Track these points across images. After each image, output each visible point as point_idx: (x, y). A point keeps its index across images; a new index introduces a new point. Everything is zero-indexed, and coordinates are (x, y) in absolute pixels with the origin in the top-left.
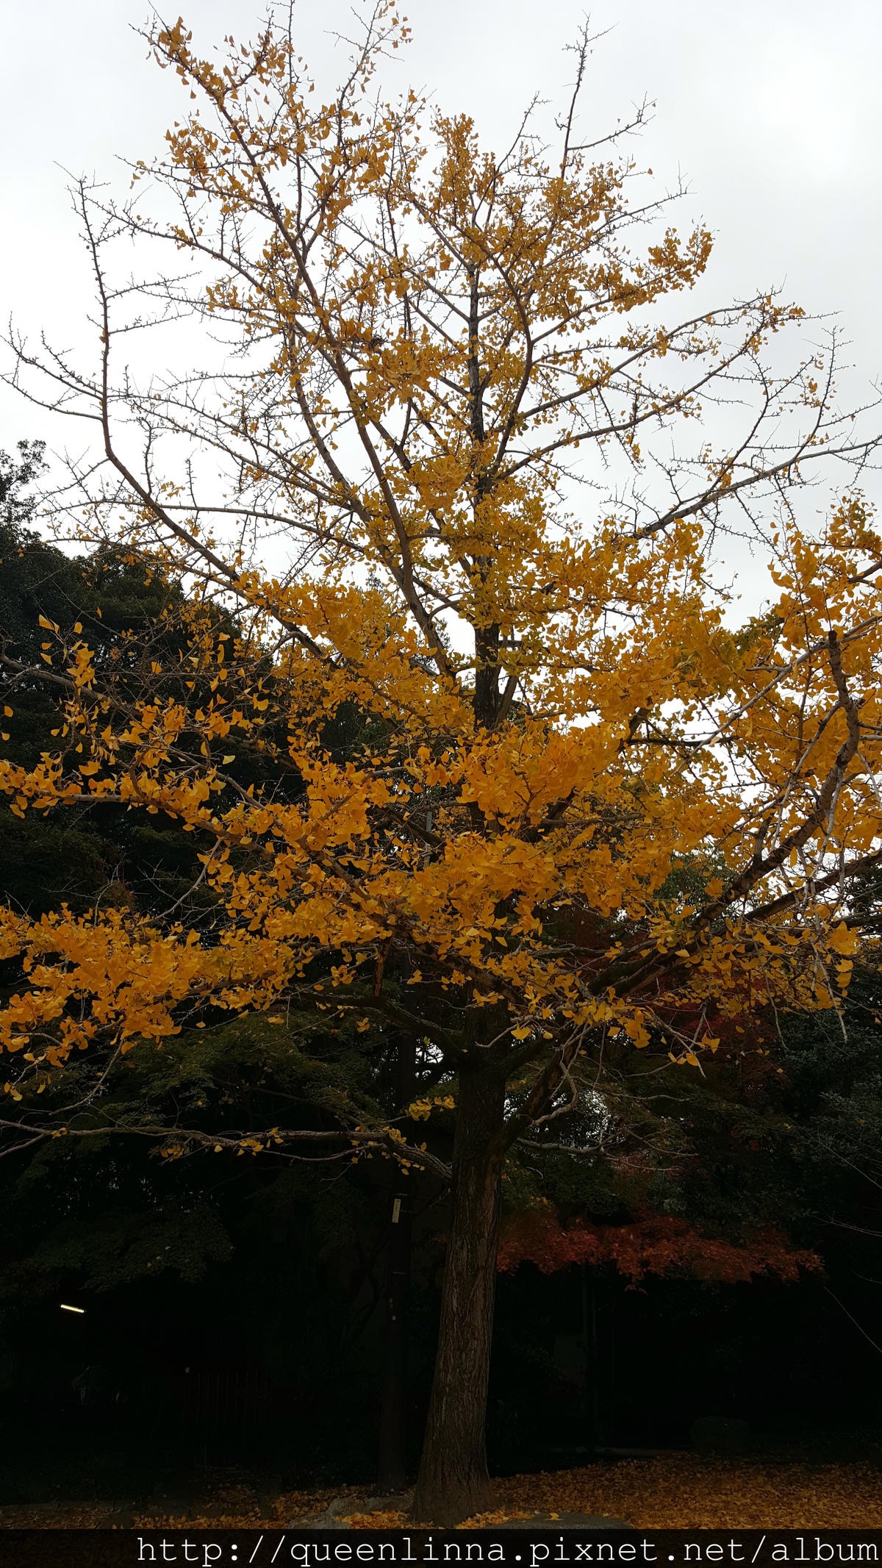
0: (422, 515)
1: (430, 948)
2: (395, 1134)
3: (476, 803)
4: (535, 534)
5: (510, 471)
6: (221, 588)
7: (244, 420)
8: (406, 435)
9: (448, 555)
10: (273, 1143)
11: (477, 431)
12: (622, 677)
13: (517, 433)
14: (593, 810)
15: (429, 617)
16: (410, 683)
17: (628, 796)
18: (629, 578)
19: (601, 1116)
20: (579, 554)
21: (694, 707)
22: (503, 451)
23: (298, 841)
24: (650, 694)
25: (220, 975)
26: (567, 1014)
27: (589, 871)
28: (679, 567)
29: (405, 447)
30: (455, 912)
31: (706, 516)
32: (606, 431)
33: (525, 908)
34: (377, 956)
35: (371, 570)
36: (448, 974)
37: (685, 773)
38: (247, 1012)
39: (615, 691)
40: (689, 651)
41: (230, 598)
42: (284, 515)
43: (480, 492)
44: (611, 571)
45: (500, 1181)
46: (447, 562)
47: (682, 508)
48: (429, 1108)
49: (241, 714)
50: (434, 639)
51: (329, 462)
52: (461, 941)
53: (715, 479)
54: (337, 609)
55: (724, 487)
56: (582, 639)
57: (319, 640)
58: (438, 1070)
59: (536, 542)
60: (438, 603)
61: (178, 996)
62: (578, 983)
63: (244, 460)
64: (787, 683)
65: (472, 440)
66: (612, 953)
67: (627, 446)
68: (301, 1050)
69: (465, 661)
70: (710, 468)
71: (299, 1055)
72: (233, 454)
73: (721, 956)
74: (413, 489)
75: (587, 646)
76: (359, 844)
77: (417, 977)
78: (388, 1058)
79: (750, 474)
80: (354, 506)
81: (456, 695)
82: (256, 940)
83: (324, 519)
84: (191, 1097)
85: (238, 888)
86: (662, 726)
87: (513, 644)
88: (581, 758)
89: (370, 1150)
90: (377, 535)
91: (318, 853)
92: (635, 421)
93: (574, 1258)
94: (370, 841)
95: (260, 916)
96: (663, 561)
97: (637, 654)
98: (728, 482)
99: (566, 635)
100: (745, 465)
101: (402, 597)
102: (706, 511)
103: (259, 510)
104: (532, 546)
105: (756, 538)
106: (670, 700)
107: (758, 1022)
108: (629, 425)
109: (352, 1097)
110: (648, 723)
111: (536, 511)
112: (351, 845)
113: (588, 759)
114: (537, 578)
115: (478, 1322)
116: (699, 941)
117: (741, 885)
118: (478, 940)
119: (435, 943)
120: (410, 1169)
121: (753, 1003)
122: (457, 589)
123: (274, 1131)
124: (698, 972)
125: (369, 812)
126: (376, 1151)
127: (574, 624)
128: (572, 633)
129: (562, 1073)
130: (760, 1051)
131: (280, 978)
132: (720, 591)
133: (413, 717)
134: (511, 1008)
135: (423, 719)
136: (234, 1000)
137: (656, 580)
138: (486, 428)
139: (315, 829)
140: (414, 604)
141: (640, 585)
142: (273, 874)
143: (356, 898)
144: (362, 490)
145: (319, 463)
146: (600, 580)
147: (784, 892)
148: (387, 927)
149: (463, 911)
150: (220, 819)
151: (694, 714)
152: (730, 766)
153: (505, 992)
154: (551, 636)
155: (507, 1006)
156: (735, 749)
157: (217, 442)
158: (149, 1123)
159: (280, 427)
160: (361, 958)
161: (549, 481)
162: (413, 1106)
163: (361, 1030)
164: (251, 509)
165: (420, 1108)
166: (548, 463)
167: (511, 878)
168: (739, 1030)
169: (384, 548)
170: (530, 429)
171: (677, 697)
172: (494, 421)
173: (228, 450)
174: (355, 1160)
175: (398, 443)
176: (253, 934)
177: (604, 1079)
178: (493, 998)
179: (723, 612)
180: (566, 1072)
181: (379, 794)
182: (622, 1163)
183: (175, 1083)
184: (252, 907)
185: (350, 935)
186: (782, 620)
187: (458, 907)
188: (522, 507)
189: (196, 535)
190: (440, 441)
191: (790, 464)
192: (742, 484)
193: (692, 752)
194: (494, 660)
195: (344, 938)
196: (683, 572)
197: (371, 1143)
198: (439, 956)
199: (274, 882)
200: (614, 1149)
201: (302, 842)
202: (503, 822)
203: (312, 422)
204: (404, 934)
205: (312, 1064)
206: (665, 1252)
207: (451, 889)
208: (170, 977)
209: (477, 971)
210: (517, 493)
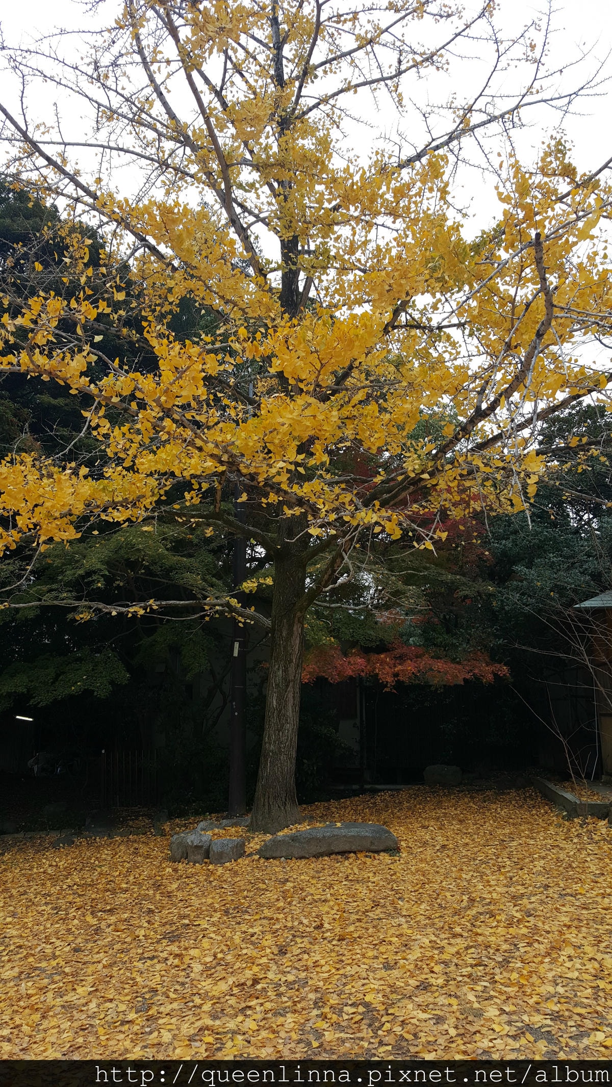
0: (239, 147)
1: (253, 477)
2: (234, 602)
3: (282, 372)
4: (323, 162)
5: (304, 113)
6: (87, 208)
7: (96, 68)
8: (223, 83)
9: (258, 179)
10: (151, 609)
11: (279, 78)
12: (388, 274)
13: (309, 81)
14: (367, 379)
15: (245, 230)
16: (232, 282)
17: (392, 369)
18: (394, 197)
19: (369, 587)
20: (357, 178)
21: (440, 300)
22: (299, 96)
23: (154, 401)
24: (408, 288)
25: (106, 499)
26: (346, 519)
27: (363, 421)
28: (431, 190)
29: (224, 93)
30: (269, 452)
31: (451, 151)
32: (378, 81)
33: (317, 448)
34: (216, 485)
35: (200, 192)
36: (266, 496)
37: (432, 351)
38: (127, 524)
39: (382, 286)
40: (436, 255)
41: (94, 216)
42: (131, 149)
43: (282, 129)
44: (380, 192)
45: (303, 628)
46: (257, 185)
47: (434, 144)
48: (256, 584)
49: (105, 303)
50: (249, 247)
51: (165, 104)
52: (273, 471)
53: (458, 121)
54: (175, 222)
55: (465, 128)
56: (359, 247)
57: (162, 248)
58: (262, 562)
59: (324, 168)
60: (252, 219)
61: (76, 512)
62: (354, 499)
63: (99, 105)
64: (506, 281)
65: (275, 86)
66: (378, 479)
67: (393, 94)
68: (167, 549)
69: (273, 265)
70: (454, 112)
71: (166, 552)
72: (90, 99)
73: (451, 479)
74: (230, 125)
75: (363, 253)
76: (199, 402)
77: (244, 497)
78: (228, 555)
79: (484, 117)
80: (186, 141)
81: (267, 291)
82: (131, 474)
83: (163, 152)
84: (94, 581)
85: (115, 437)
86: (417, 315)
87: (309, 252)
88: (357, 336)
89: (217, 612)
90: (203, 162)
91: (169, 410)
92: (399, 73)
93: (351, 673)
94: (207, 401)
95: (131, 456)
96: (419, 184)
97: (399, 257)
98: (468, 125)
99: (348, 244)
100: (480, 111)
101: (225, 215)
102: (451, 147)
103: (112, 144)
104: (321, 172)
105: (487, 169)
106: (423, 294)
107: (474, 522)
108: (395, 76)
109: (204, 580)
110: (407, 313)
111: (324, 144)
112: (193, 404)
113: (362, 337)
114: (326, 197)
115: (290, 713)
116: (437, 468)
117: (466, 430)
118: (285, 470)
119: (255, 473)
120: (244, 623)
121: (471, 510)
122: (265, 207)
123: (151, 602)
124: (436, 490)
125: (204, 379)
126: (221, 613)
127: (354, 234)
128: (352, 243)
129: (343, 559)
130: (474, 541)
131: (149, 500)
132: (460, 211)
133: (235, 309)
134: (310, 518)
135: (243, 310)
136: (118, 516)
137: (414, 199)
138: (286, 77)
139: (166, 391)
140: (234, 221)
141: (402, 204)
142: (138, 426)
143: (199, 443)
144: (191, 128)
145: (158, 104)
146: (372, 200)
147: (496, 433)
148: (222, 463)
149: (275, 451)
150: (96, 385)
151: (439, 305)
152: (463, 344)
153: (305, 506)
154: (336, 244)
155: (307, 517)
156: (467, 332)
157: (77, 89)
158: (66, 599)
159: (125, 74)
160: (205, 486)
161: (334, 121)
162: (245, 584)
163: (208, 535)
164: (106, 144)
165: (249, 585)
166: (333, 106)
167: (308, 427)
168: (462, 528)
169: (209, 174)
170: (319, 78)
171: (428, 292)
172: (292, 72)
173: (87, 96)
174: (207, 619)
175: (218, 89)
176: (127, 469)
177: (371, 563)
178: (297, 511)
179: (462, 226)
180: (346, 557)
181: (212, 366)
182: (382, 617)
183: (81, 572)
184: (126, 450)
185: (196, 469)
186: (504, 233)
187: (272, 449)
188: (314, 141)
189: (65, 166)
190: (250, 87)
191: (513, 110)
192: (479, 126)
193: (436, 333)
194: (294, 264)
195: (192, 472)
196: (434, 194)
197: (217, 608)
198: (259, 483)
199: (138, 432)
200: (377, 607)
201: (157, 401)
202: (302, 386)
203: (149, 70)
204: (234, 468)
205: (175, 559)
206: (409, 667)
207: (266, 435)
208: (70, 500)
209: (286, 492)
210: (310, 131)
